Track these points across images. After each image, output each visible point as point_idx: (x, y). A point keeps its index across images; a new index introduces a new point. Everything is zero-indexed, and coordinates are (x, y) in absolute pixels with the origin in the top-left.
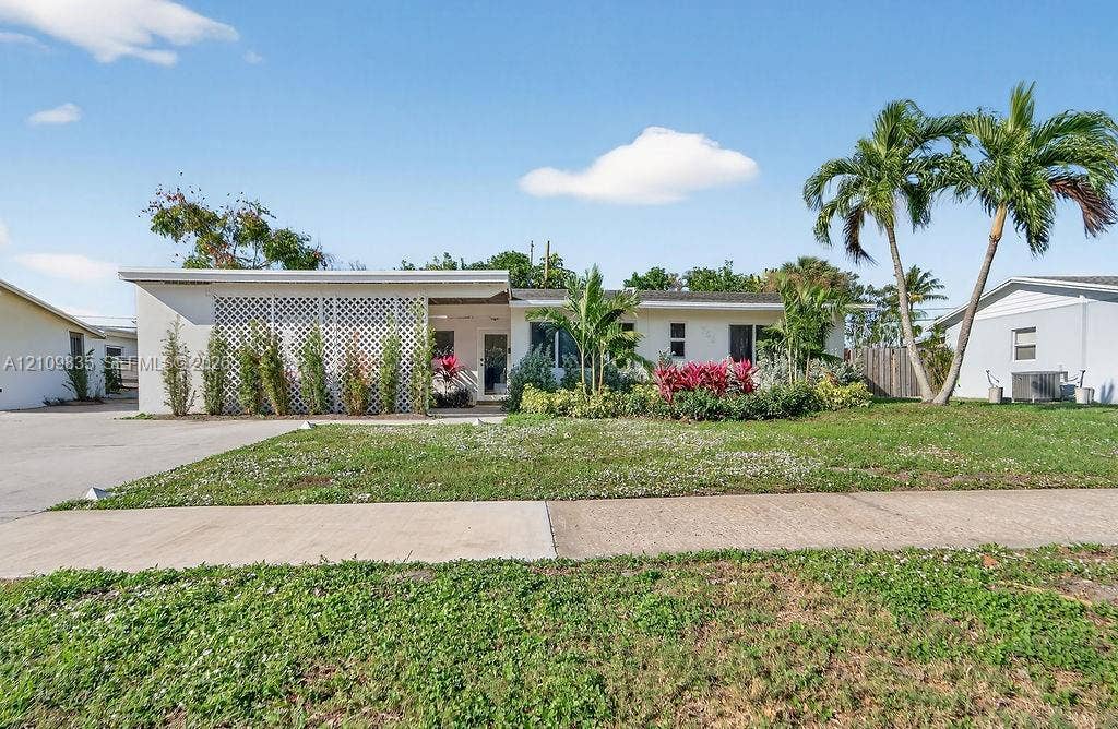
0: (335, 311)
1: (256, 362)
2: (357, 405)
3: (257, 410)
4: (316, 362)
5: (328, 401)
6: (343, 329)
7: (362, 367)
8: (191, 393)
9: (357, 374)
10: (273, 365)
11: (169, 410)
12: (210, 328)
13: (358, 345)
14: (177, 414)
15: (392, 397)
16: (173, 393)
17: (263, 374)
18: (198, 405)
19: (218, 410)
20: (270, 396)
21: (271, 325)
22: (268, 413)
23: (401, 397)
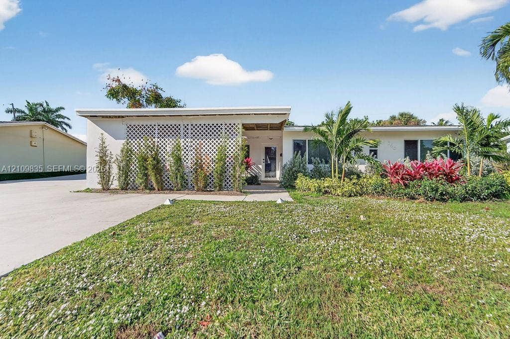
0: (189, 131)
1: (146, 160)
2: (201, 185)
3: (146, 187)
4: (178, 160)
5: (185, 182)
6: (194, 142)
7: (204, 163)
8: (112, 178)
9: (201, 167)
10: (155, 162)
11: (99, 187)
12: (123, 141)
13: (202, 150)
14: (104, 189)
15: (221, 181)
16: (102, 178)
17: (150, 167)
18: (115, 184)
19: (126, 187)
20: (153, 179)
21: (156, 140)
22: (152, 189)
23: (226, 181)
